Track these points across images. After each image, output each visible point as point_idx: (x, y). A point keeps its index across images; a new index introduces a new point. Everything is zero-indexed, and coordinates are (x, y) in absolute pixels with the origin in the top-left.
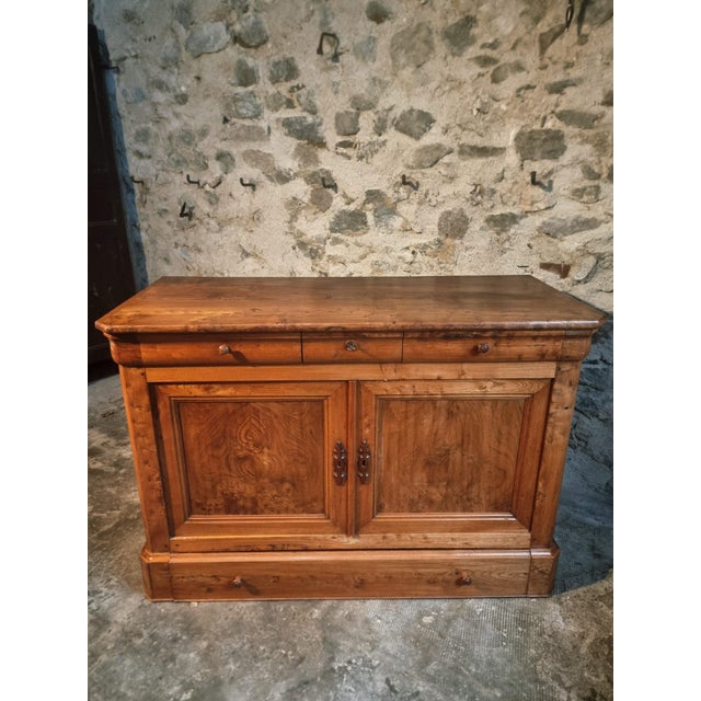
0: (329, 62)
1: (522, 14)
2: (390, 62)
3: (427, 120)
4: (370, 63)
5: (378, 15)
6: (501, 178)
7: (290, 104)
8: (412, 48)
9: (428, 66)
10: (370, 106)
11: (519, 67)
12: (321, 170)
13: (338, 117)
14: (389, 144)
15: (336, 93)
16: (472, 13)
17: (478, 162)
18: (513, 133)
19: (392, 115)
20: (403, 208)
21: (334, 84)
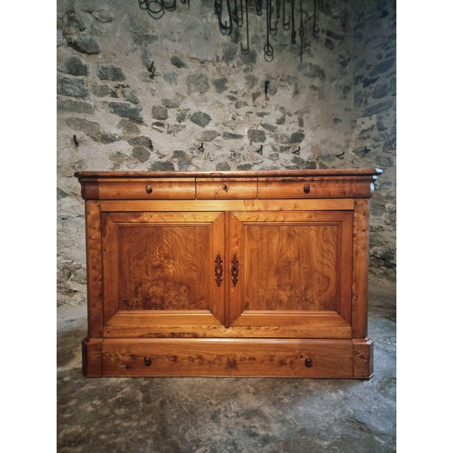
0: (148, 78)
1: (246, 83)
2: (186, 87)
3: (208, 118)
4: (173, 85)
5: (178, 63)
6: (242, 149)
7: (114, 95)
8: (198, 84)
9: (207, 94)
10: (175, 106)
11: (246, 104)
12: (142, 137)
13: (154, 108)
14: (187, 127)
15: (153, 95)
16: (226, 77)
17: (232, 141)
18: (246, 130)
19: (188, 113)
20: (195, 161)
21: (152, 90)
